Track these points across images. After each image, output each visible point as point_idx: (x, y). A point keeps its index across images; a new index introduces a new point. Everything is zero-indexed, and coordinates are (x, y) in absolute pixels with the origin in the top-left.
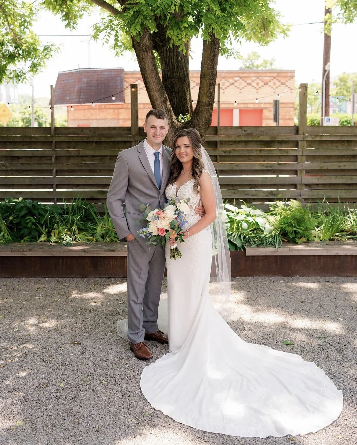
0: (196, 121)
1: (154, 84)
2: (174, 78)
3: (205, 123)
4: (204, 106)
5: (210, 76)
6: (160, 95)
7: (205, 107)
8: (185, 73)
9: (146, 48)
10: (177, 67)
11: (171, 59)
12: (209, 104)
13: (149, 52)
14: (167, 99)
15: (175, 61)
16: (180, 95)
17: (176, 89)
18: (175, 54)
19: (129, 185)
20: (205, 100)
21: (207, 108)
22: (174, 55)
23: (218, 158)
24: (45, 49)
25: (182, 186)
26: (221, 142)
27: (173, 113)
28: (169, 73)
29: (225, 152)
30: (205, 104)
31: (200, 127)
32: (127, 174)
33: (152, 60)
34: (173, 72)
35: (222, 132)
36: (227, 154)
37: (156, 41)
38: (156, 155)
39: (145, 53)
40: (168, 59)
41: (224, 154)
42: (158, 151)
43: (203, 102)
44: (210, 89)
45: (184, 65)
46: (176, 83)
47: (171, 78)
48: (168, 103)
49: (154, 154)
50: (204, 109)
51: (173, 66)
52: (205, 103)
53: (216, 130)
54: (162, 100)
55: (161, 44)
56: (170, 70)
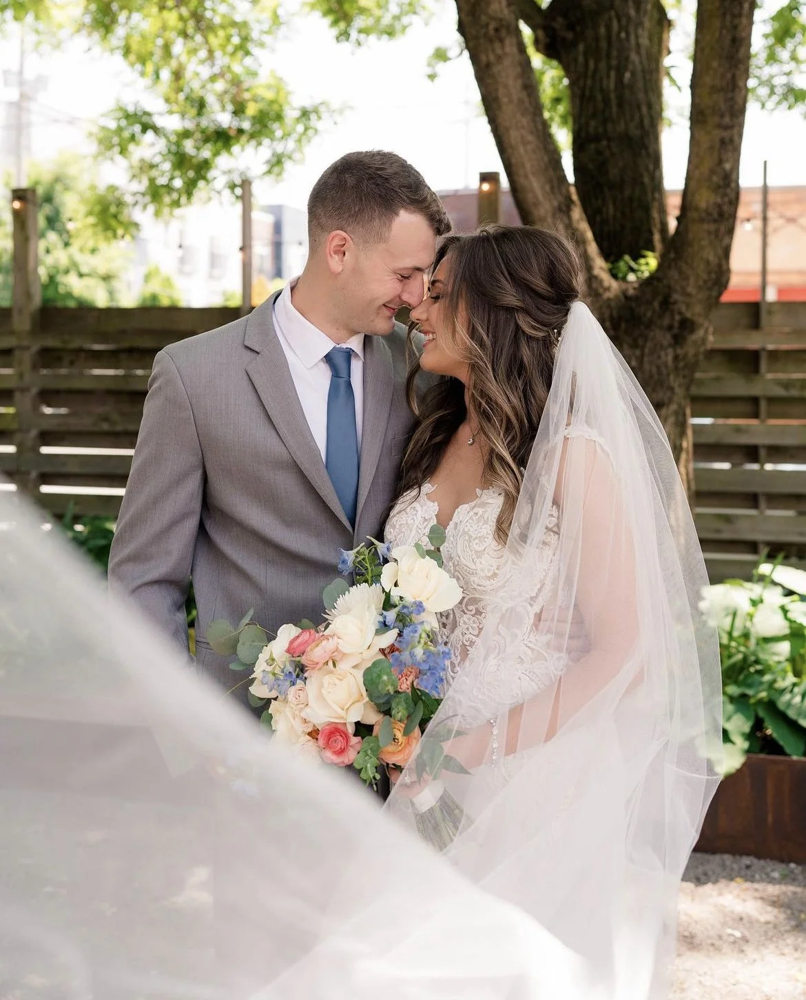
0: (674, 274)
1: (526, 151)
2: (609, 139)
3: (705, 282)
4: (702, 220)
5: (722, 116)
6: (548, 188)
7: (706, 226)
8: (647, 122)
9: (497, 30)
10: (620, 105)
11: (601, 80)
12: (721, 214)
13: (507, 42)
14: (572, 201)
15: (612, 86)
16: (627, 193)
17: (614, 173)
18: (614, 62)
19: (208, 504)
20: (705, 199)
21: (712, 227)
22: (609, 68)
23: (763, 405)
24: (305, 114)
25: (463, 509)
26: (774, 355)
27: (593, 248)
28: (593, 123)
29: (787, 385)
30: (704, 215)
31: (689, 295)
32: (194, 460)
33: (519, 70)
34: (605, 122)
35: (777, 319)
36: (794, 393)
37: (554, 30)
38: (337, 362)
39: (497, 45)
40: (589, 82)
41: (780, 392)
42: (344, 346)
43: (697, 209)
44: (720, 162)
45: (641, 96)
46: (613, 155)
47: (596, 139)
48: (577, 213)
49: (328, 358)
50: (700, 232)
51: (606, 101)
52: (706, 211)
53: (753, 312)
54: (556, 204)
55: (570, 36)
56: (594, 115)
